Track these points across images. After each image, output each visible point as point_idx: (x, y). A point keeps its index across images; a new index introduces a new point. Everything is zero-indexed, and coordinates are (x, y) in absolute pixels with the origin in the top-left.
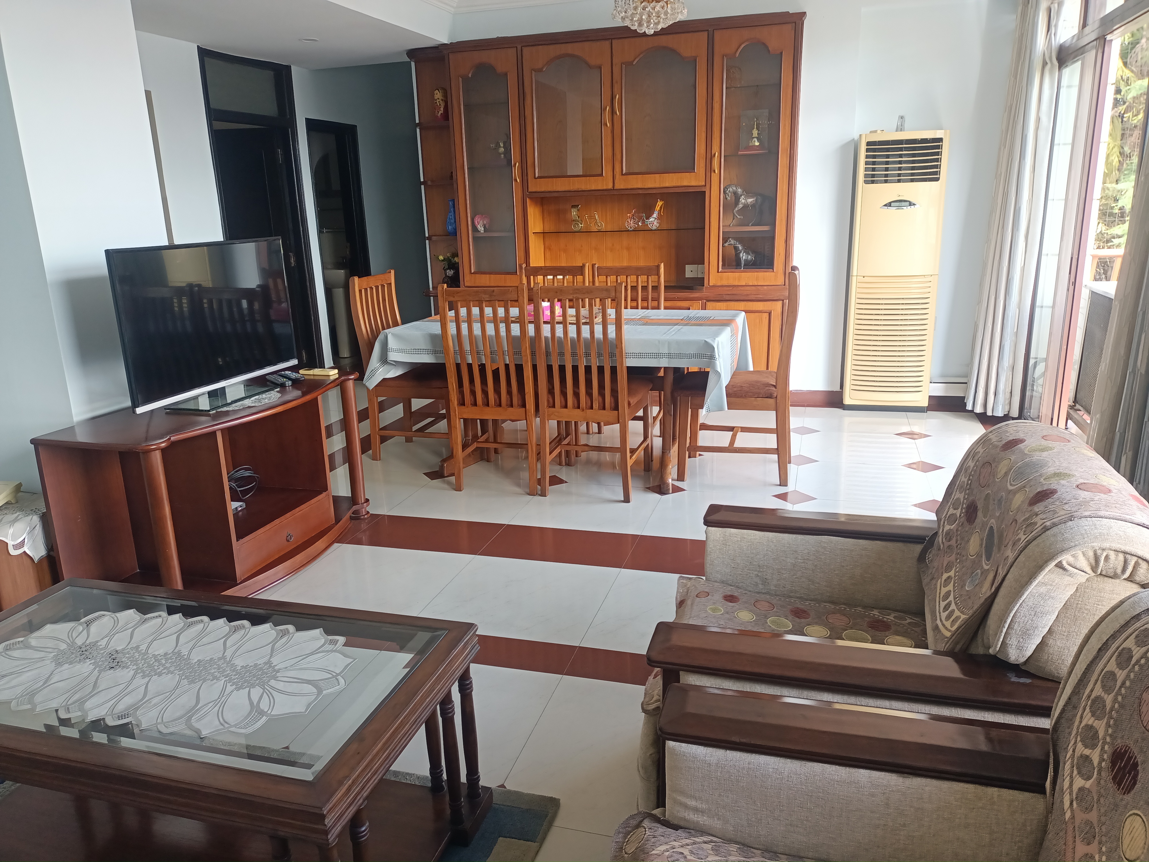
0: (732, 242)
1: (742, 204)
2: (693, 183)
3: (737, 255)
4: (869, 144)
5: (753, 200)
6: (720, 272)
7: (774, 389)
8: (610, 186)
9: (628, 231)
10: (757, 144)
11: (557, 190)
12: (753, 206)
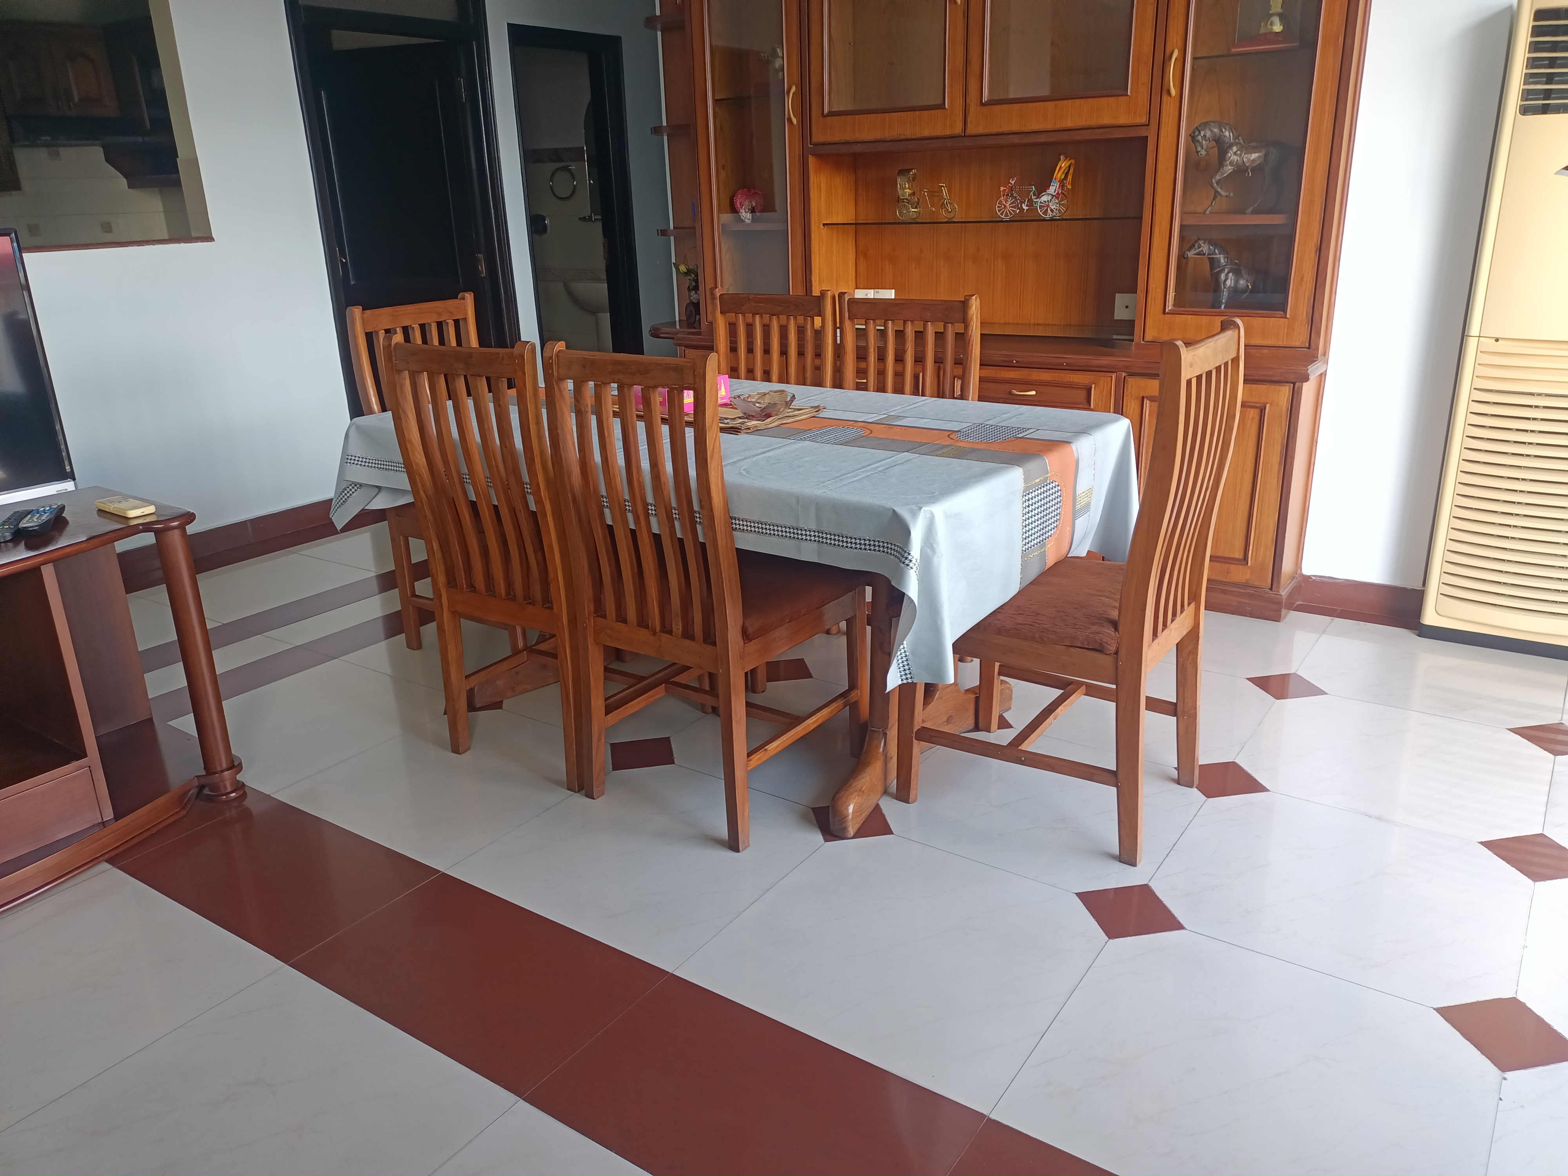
0: (1205, 248)
1: (1231, 164)
2: (1123, 120)
3: (1216, 277)
4: (1540, 15)
5: (1259, 157)
6: (1168, 313)
7: (1110, 631)
8: (958, 130)
9: (1002, 221)
10: (1278, 28)
11: (860, 139)
12: (1258, 169)
